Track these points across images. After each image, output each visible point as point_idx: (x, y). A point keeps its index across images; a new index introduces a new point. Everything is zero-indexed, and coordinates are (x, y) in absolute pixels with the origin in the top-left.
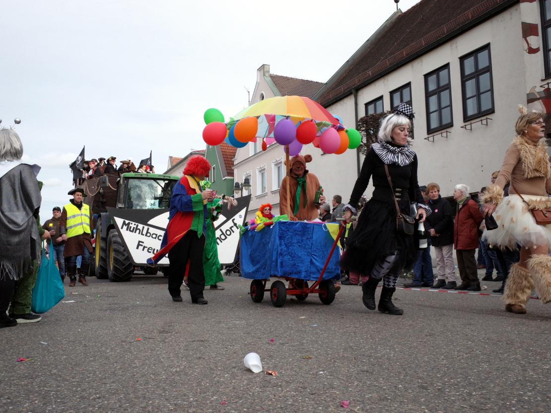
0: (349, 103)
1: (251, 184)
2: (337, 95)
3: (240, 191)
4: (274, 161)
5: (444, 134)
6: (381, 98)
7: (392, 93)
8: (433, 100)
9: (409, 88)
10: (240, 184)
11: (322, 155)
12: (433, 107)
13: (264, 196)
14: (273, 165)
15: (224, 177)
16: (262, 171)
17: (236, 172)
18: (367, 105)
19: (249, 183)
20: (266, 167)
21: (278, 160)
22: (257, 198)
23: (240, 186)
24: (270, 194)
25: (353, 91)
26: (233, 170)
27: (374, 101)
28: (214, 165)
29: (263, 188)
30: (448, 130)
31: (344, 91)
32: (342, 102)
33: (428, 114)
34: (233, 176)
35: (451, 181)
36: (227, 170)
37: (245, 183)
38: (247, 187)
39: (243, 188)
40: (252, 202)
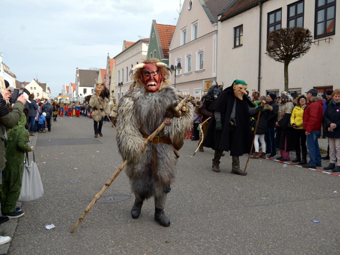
0: (256, 11)
1: (181, 67)
2: (246, 5)
3: (174, 71)
4: (198, 50)
5: (328, 40)
6: (280, 9)
7: (289, 6)
8: (321, 13)
9: (302, 3)
10: (174, 66)
11: (233, 48)
12: (321, 18)
13: (190, 74)
14: (197, 53)
15: (162, 59)
16: (189, 57)
17: (170, 55)
18: (269, 14)
19: (180, 66)
20: (192, 54)
21: (201, 49)
22: (185, 75)
23: (175, 68)
24: (194, 73)
25: (259, 3)
26: (168, 54)
27: (275, 12)
28: (155, 50)
29: (189, 69)
30: (331, 37)
31: (252, 3)
32: (250, 11)
33: (316, 23)
34: (168, 58)
35: (329, 75)
36: (164, 53)
37: (178, 66)
38: (179, 69)
39: (177, 69)
40: (181, 77)
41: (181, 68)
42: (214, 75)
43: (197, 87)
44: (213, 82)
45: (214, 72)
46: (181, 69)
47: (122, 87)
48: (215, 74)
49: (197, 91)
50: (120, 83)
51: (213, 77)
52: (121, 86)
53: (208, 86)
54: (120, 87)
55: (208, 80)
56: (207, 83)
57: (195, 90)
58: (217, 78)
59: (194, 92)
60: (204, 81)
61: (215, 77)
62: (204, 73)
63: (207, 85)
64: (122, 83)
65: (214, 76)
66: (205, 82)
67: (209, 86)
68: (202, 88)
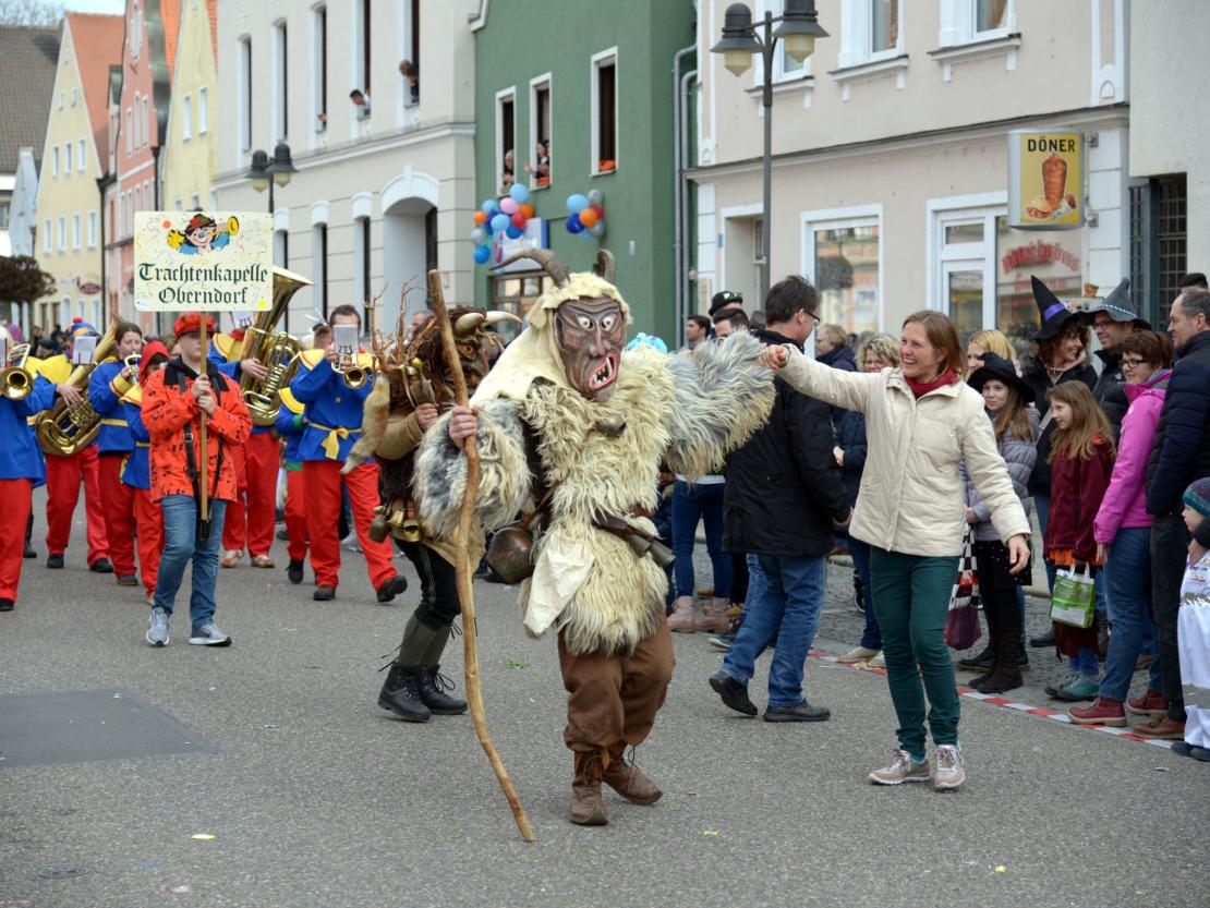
1: (822, 20)
3: (759, 58)
10: (758, 17)
13: (890, 74)
19: (811, 16)
22: (841, 83)
23: (761, 31)
24: (922, 64)
29: (884, 27)
37: (788, 16)
38: (800, 45)
39: (780, 43)
40: (808, 101)
41: (824, 34)
42: (1102, 86)
43: (954, 191)
44: (1094, 143)
45: (1107, 58)
46: (818, 41)
47: (282, 185)
48: (1115, 73)
49: (955, 220)
50: (271, 154)
51: (1095, 103)
52: (279, 177)
53: (1056, 180)
54: (264, 183)
55: (1051, 131)
56: (1041, 157)
57: (936, 212)
58: (1134, 114)
59: (933, 230)
60: (1018, 136)
61: (1119, 99)
62: (1011, 62)
63: (1047, 169)
64: (283, 154)
65: (1107, 91)
66: (1032, 145)
67: (1064, 176)
68: (1002, 197)
